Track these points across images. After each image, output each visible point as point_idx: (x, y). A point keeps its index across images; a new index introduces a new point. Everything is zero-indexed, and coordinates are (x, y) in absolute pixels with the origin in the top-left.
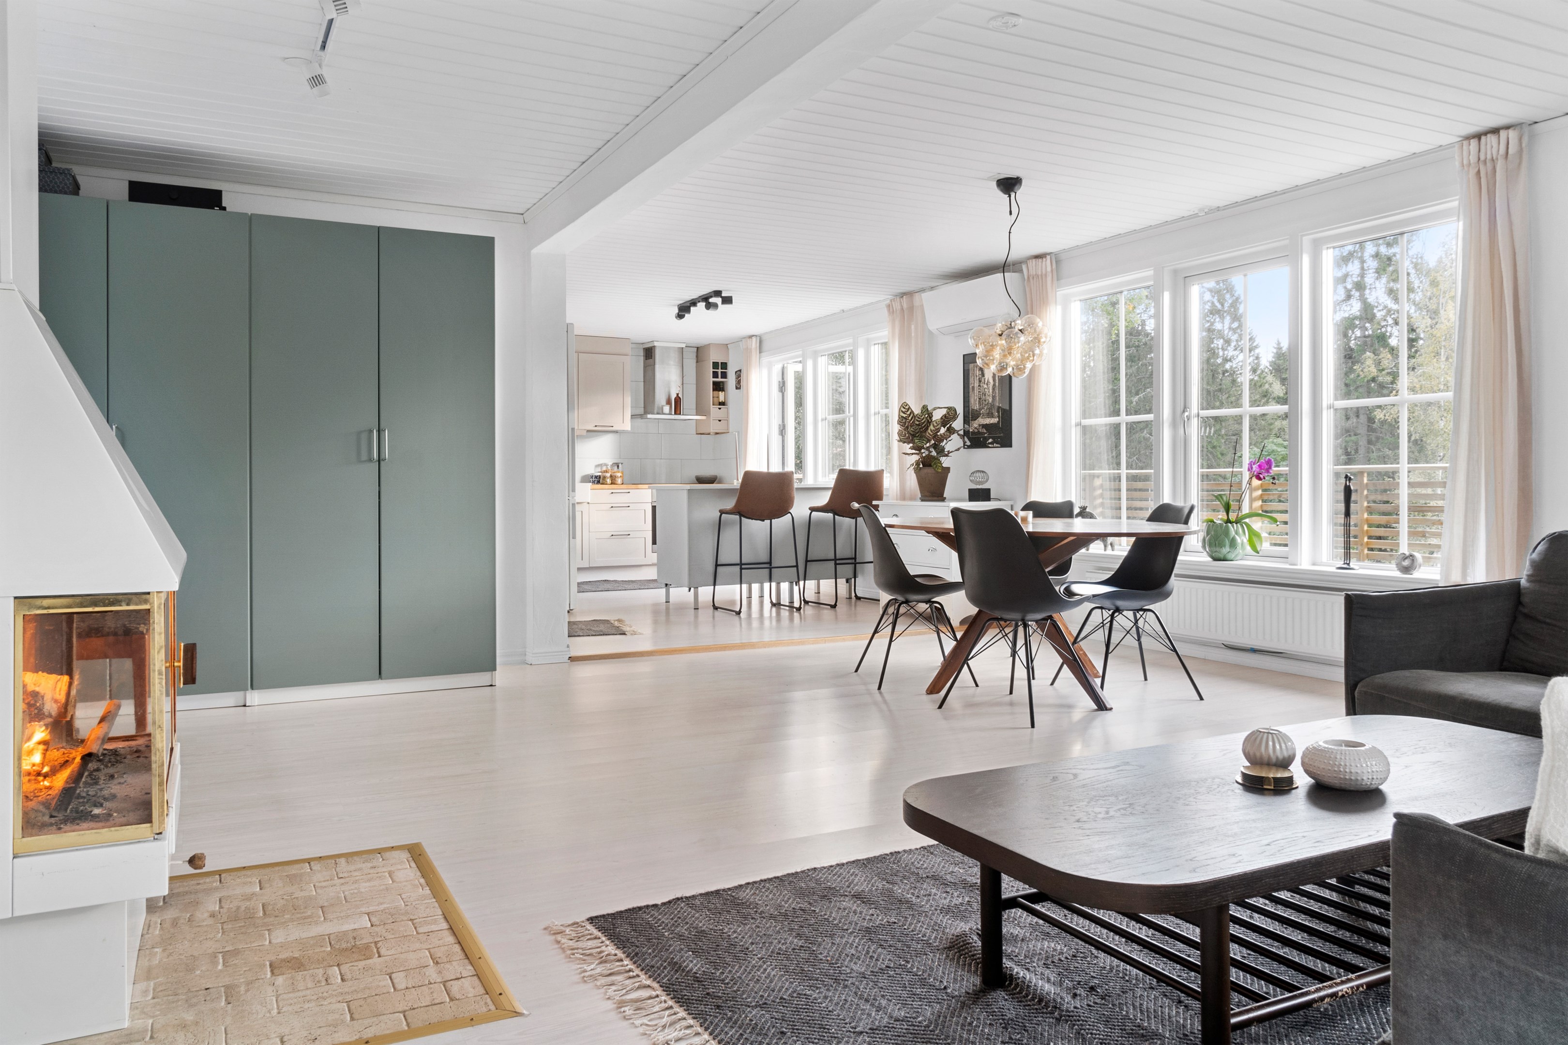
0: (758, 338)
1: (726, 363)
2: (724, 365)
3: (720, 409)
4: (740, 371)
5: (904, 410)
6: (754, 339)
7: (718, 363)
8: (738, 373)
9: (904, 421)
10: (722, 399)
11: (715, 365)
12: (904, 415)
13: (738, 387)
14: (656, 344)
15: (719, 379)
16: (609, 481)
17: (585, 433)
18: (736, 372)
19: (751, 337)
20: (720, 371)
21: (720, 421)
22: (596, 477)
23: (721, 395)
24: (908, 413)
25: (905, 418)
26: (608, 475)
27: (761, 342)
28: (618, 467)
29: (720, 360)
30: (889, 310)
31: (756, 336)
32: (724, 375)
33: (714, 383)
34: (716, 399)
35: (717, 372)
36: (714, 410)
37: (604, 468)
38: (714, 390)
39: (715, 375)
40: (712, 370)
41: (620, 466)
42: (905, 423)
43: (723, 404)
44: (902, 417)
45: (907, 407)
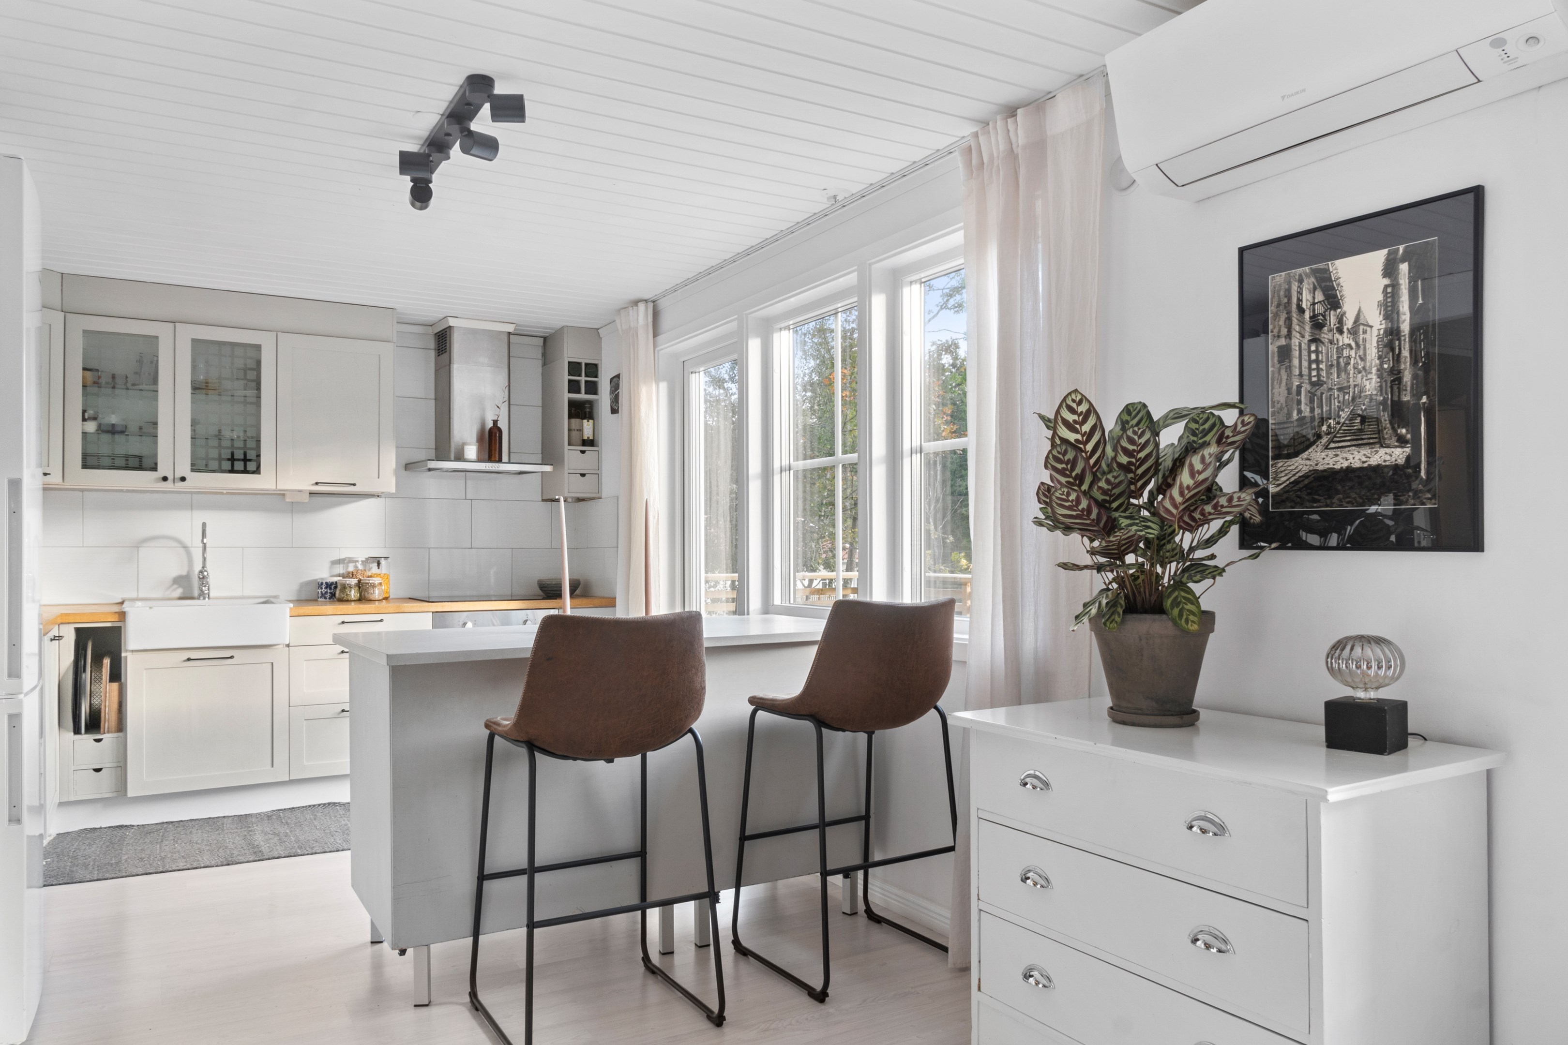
0: (651, 305)
1: (596, 365)
2: (593, 369)
3: (583, 452)
4: (618, 376)
5: (1071, 417)
6: (642, 306)
7: (579, 364)
8: (615, 381)
9: (1070, 455)
10: (588, 433)
11: (574, 368)
12: (1072, 437)
13: (614, 411)
14: (452, 322)
15: (582, 396)
16: (354, 594)
17: (306, 498)
18: (612, 380)
19: (636, 303)
20: (583, 379)
21: (583, 475)
22: (329, 585)
23: (587, 427)
24: (1086, 428)
25: (1074, 446)
26: (354, 581)
27: (656, 315)
28: (379, 564)
29: (584, 359)
30: (968, 164)
31: (646, 301)
32: (592, 388)
33: (572, 404)
34: (575, 434)
35: (578, 382)
36: (572, 457)
37: (351, 568)
38: (571, 416)
39: (574, 387)
40: (566, 377)
41: (383, 562)
42: (1074, 463)
43: (590, 443)
44: (1064, 441)
45: (1083, 408)
